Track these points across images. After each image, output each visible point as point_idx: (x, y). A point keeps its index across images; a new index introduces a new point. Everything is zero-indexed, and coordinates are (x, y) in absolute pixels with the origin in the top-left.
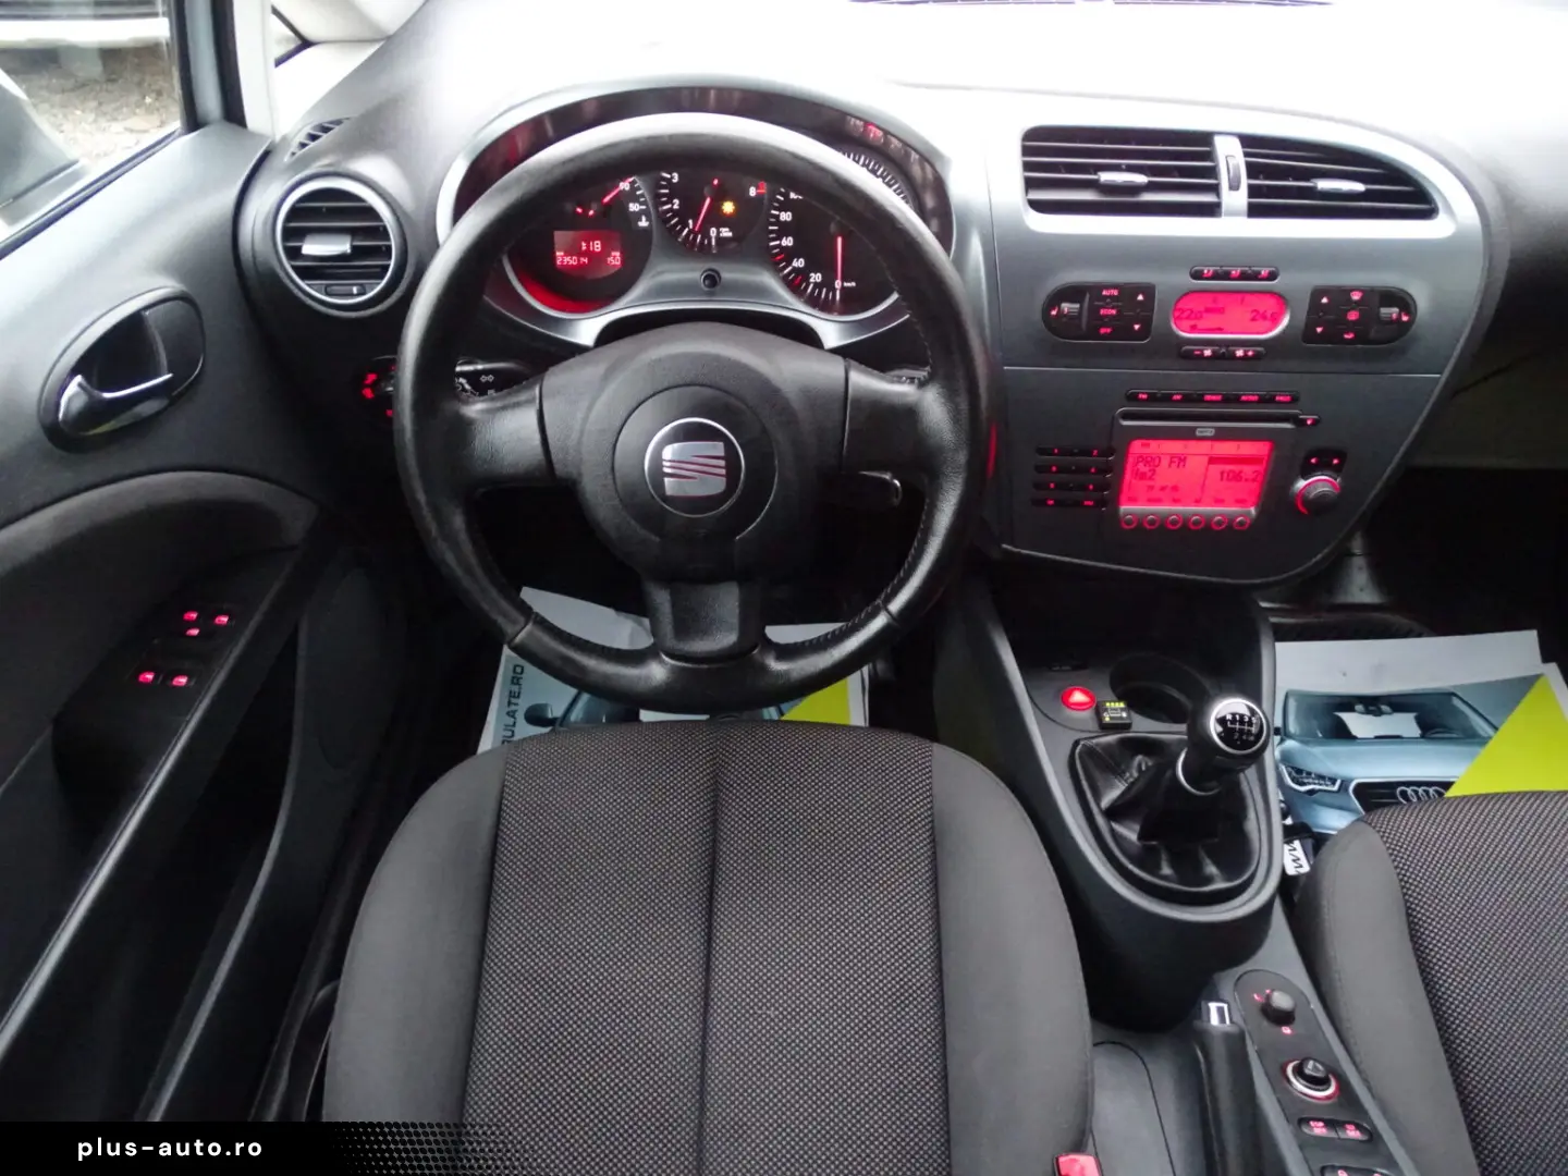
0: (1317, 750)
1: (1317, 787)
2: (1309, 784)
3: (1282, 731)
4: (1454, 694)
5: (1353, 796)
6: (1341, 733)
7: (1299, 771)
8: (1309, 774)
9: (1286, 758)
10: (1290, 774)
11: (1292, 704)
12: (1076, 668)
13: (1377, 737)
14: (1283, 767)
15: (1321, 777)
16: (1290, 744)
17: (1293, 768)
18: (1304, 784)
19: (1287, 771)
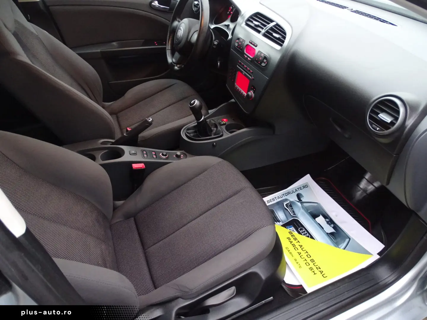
0: (302, 210)
1: (289, 210)
2: (289, 209)
3: (301, 202)
4: (350, 239)
5: (293, 219)
6: (314, 216)
7: (291, 206)
8: (293, 209)
10: (287, 204)
11: (316, 204)
13: (319, 224)
14: (289, 202)
15: (294, 212)
16: (299, 204)
17: (291, 204)
18: (288, 208)
19: (289, 203)
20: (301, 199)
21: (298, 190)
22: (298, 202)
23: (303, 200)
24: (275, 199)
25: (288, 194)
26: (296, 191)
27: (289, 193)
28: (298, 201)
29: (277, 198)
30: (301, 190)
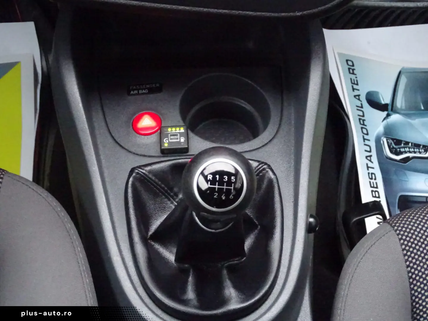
1: (412, 155)
3: (390, 107)
7: (398, 142)
8: (407, 143)
9: (388, 132)
10: (389, 147)
12: (151, 91)
14: (385, 140)
15: (416, 146)
16: (395, 118)
17: (393, 139)
18: (401, 153)
19: (388, 143)
20: (383, 103)
21: (356, 93)
22: (388, 115)
23: (385, 99)
24: (371, 171)
25: (364, 124)
26: (359, 99)
27: (361, 121)
28: (385, 113)
29: (370, 165)
30: (357, 84)
